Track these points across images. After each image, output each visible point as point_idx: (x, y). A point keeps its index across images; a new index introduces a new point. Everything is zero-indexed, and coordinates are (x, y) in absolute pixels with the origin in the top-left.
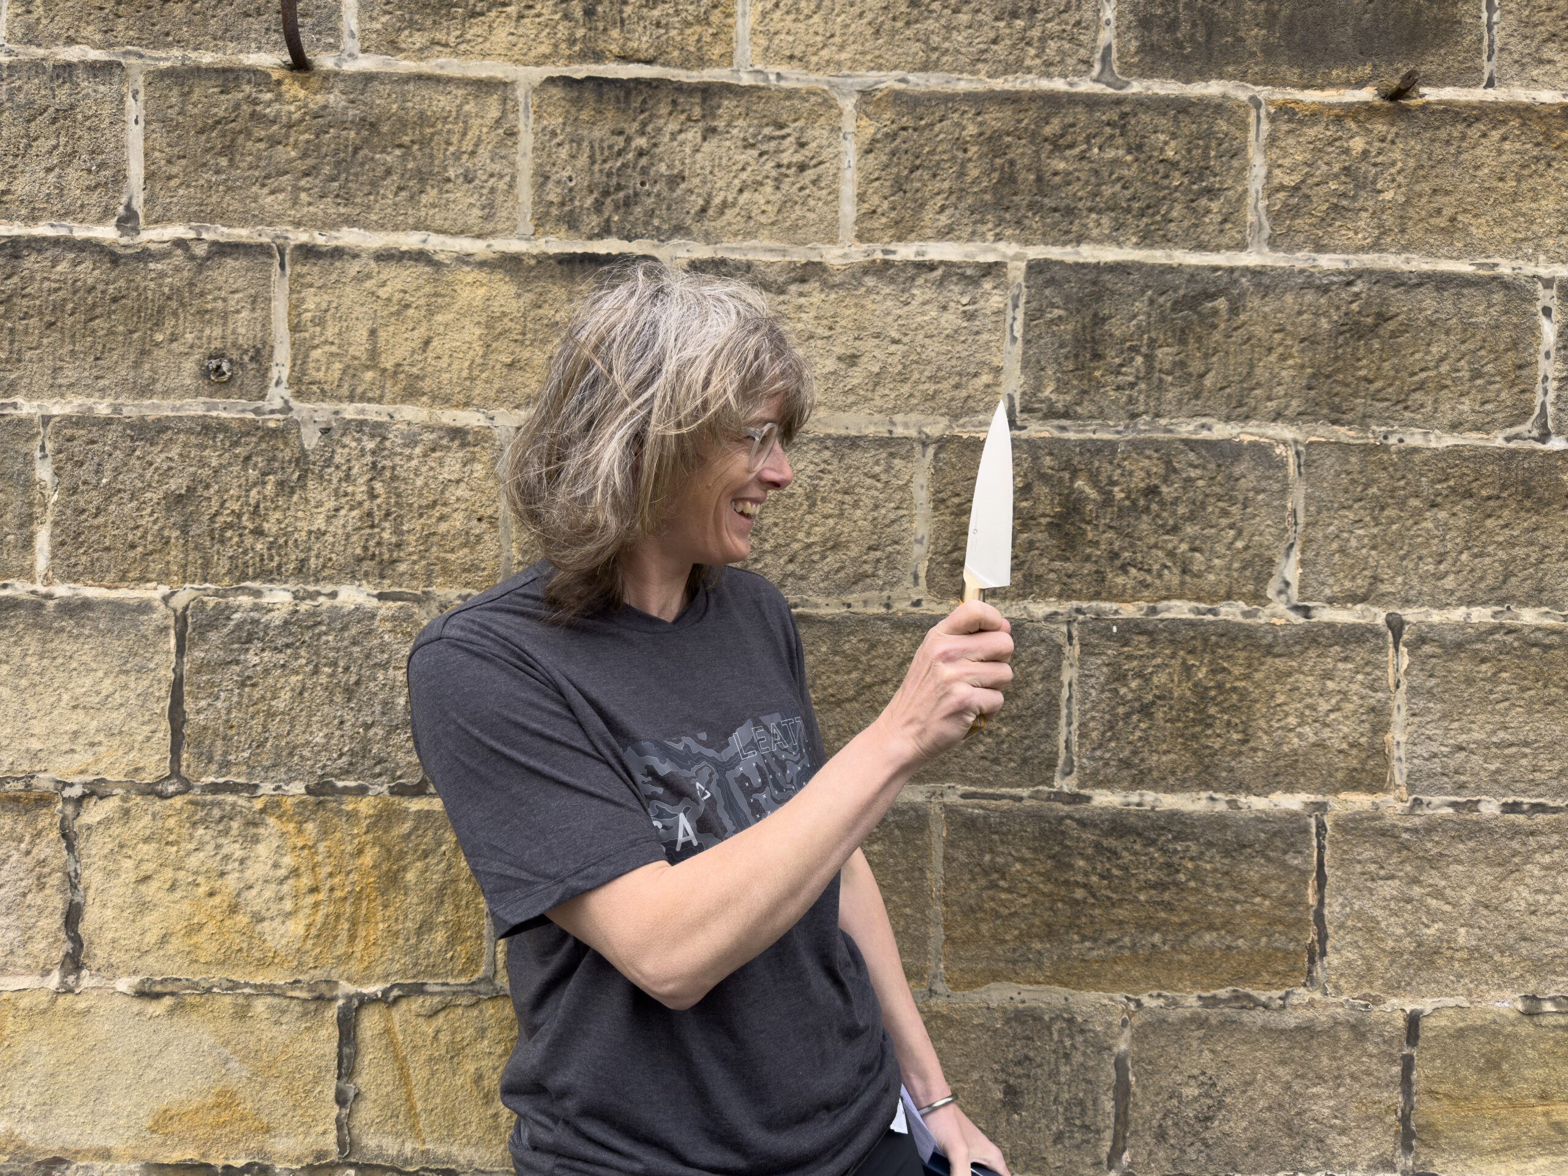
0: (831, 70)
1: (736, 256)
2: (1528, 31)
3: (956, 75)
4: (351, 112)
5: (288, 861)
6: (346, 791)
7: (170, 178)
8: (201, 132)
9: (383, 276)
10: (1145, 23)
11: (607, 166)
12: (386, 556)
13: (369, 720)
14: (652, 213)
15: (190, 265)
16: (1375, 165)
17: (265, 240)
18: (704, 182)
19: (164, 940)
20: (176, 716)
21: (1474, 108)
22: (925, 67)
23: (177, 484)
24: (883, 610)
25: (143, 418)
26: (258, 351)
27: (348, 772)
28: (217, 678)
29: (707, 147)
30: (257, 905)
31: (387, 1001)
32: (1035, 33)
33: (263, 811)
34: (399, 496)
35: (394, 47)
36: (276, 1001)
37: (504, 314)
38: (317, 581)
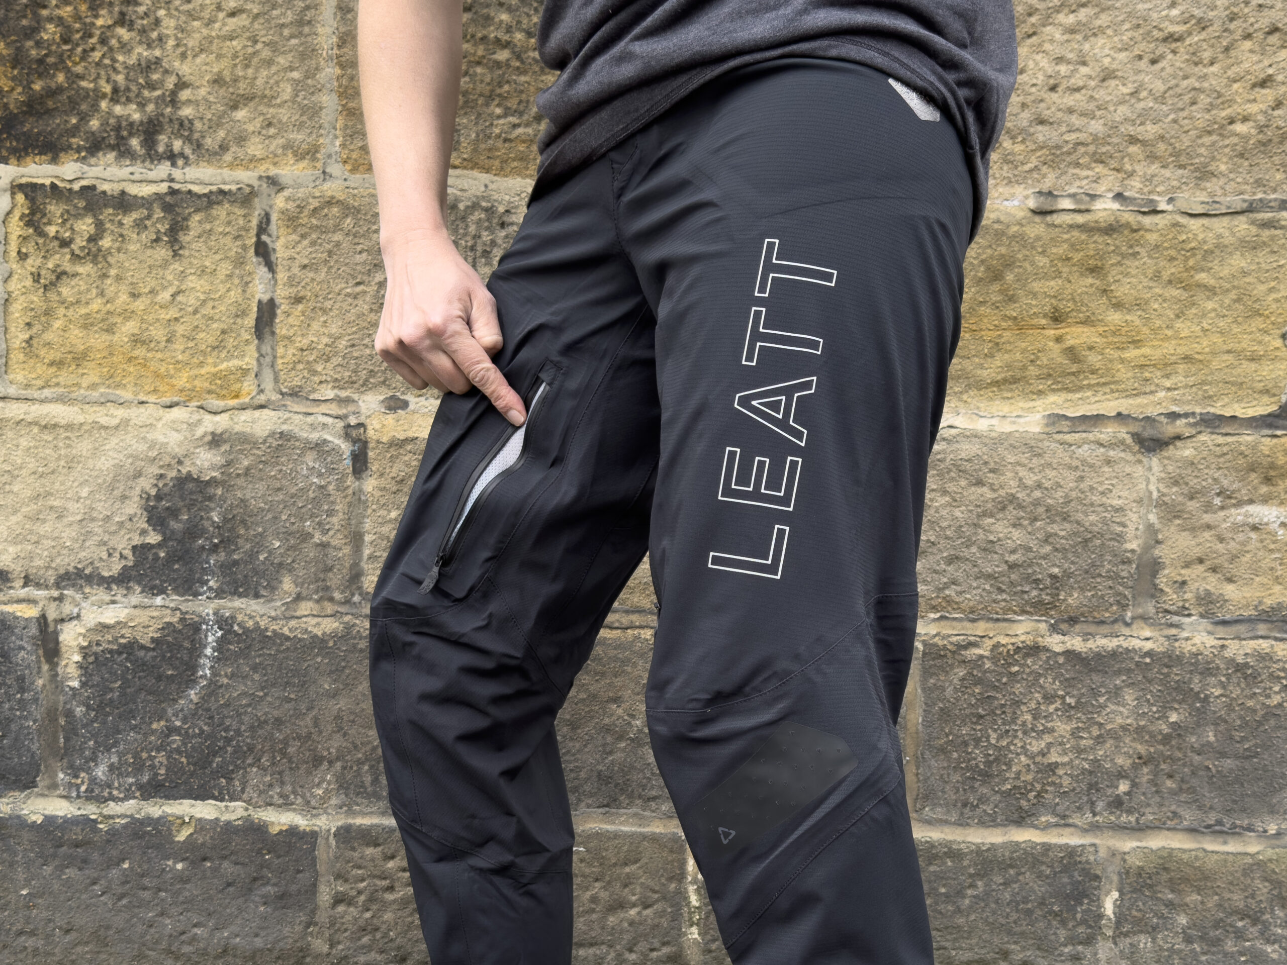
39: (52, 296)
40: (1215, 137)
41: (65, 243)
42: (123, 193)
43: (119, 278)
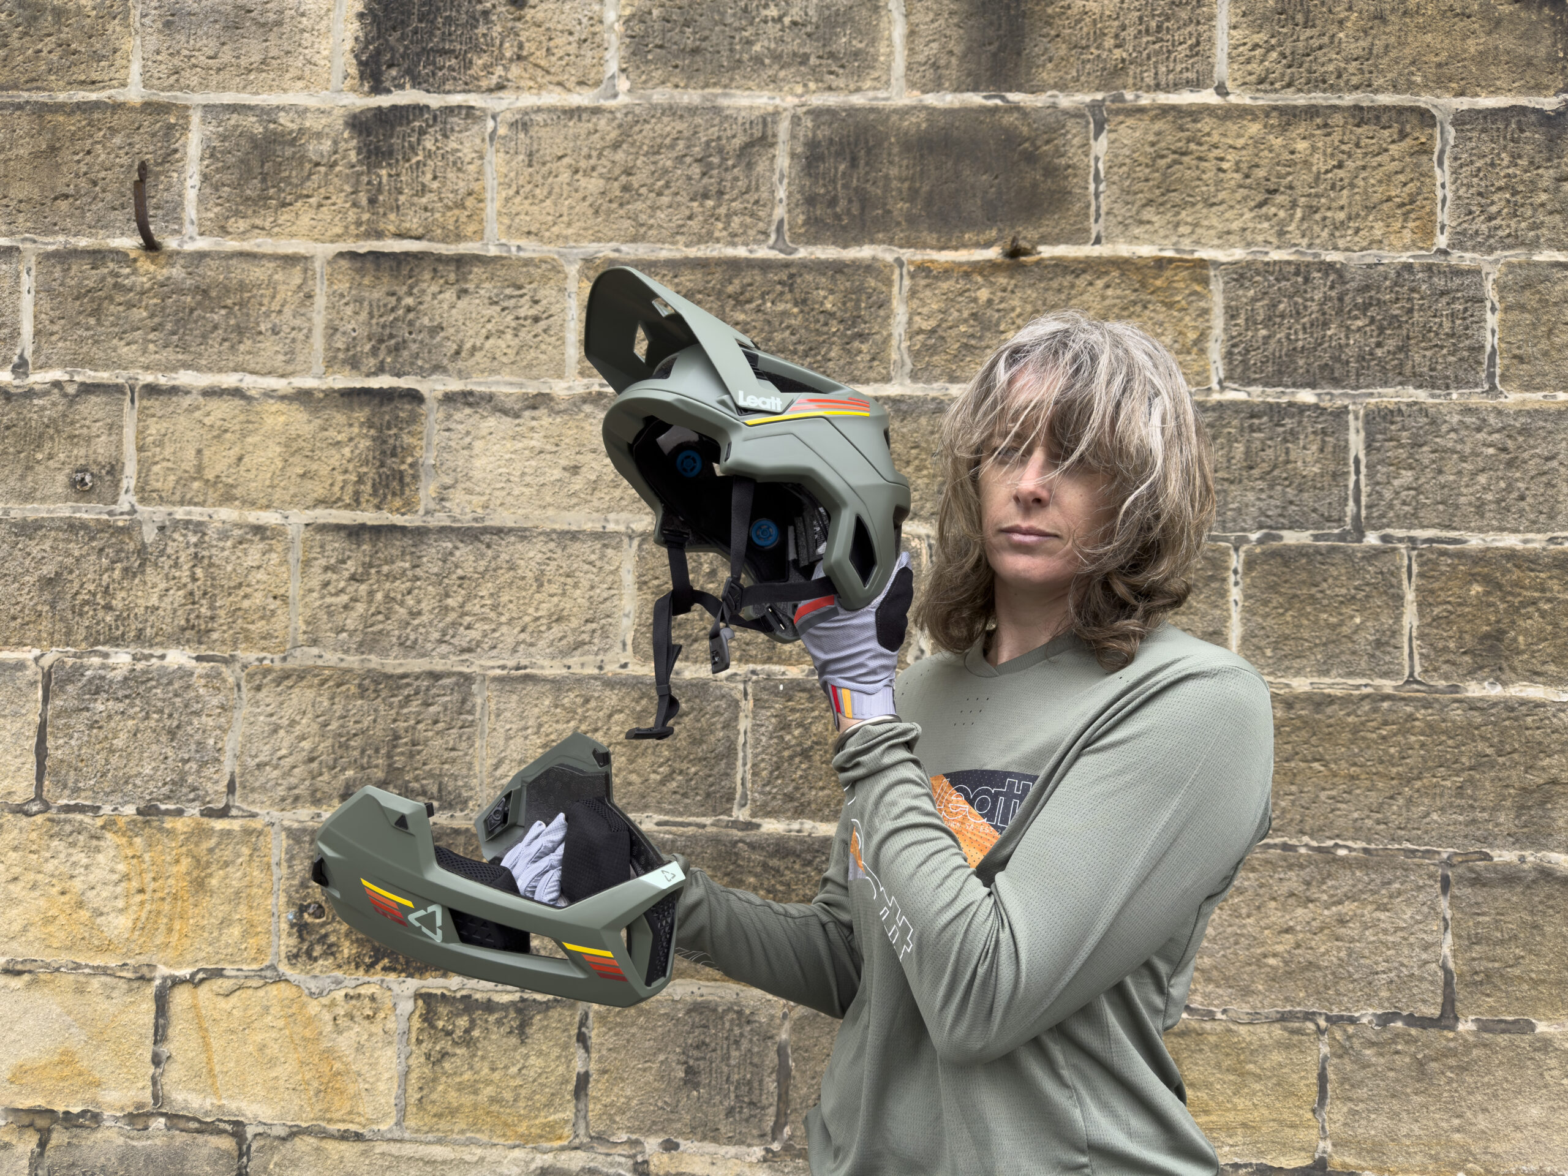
0: (560, 243)
1: (482, 389)
2: (1129, 198)
3: (659, 245)
4: (188, 282)
5: (122, 867)
6: (167, 812)
7: (52, 334)
8: (77, 298)
9: (208, 408)
10: (811, 201)
11: (382, 320)
12: (203, 627)
13: (186, 756)
14: (417, 356)
15: (64, 401)
16: (998, 311)
17: (120, 381)
18: (458, 331)
19: (25, 929)
20: (41, 751)
21: (1080, 262)
22: (634, 239)
23: (48, 570)
24: (596, 671)
25: (25, 519)
26: (113, 467)
27: (169, 798)
28: (72, 722)
29: (461, 304)
30: (96, 903)
31: (193, 982)
32: (722, 210)
33: (103, 827)
34: (213, 579)
35: (224, 231)
36: (108, 979)
37: (299, 436)
38: (151, 646)
39: (437, 1068)
40: (1254, 967)
41: (449, 1033)
42: (489, 1000)
43: (483, 1058)
